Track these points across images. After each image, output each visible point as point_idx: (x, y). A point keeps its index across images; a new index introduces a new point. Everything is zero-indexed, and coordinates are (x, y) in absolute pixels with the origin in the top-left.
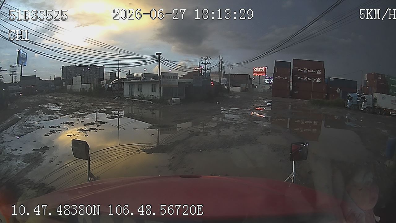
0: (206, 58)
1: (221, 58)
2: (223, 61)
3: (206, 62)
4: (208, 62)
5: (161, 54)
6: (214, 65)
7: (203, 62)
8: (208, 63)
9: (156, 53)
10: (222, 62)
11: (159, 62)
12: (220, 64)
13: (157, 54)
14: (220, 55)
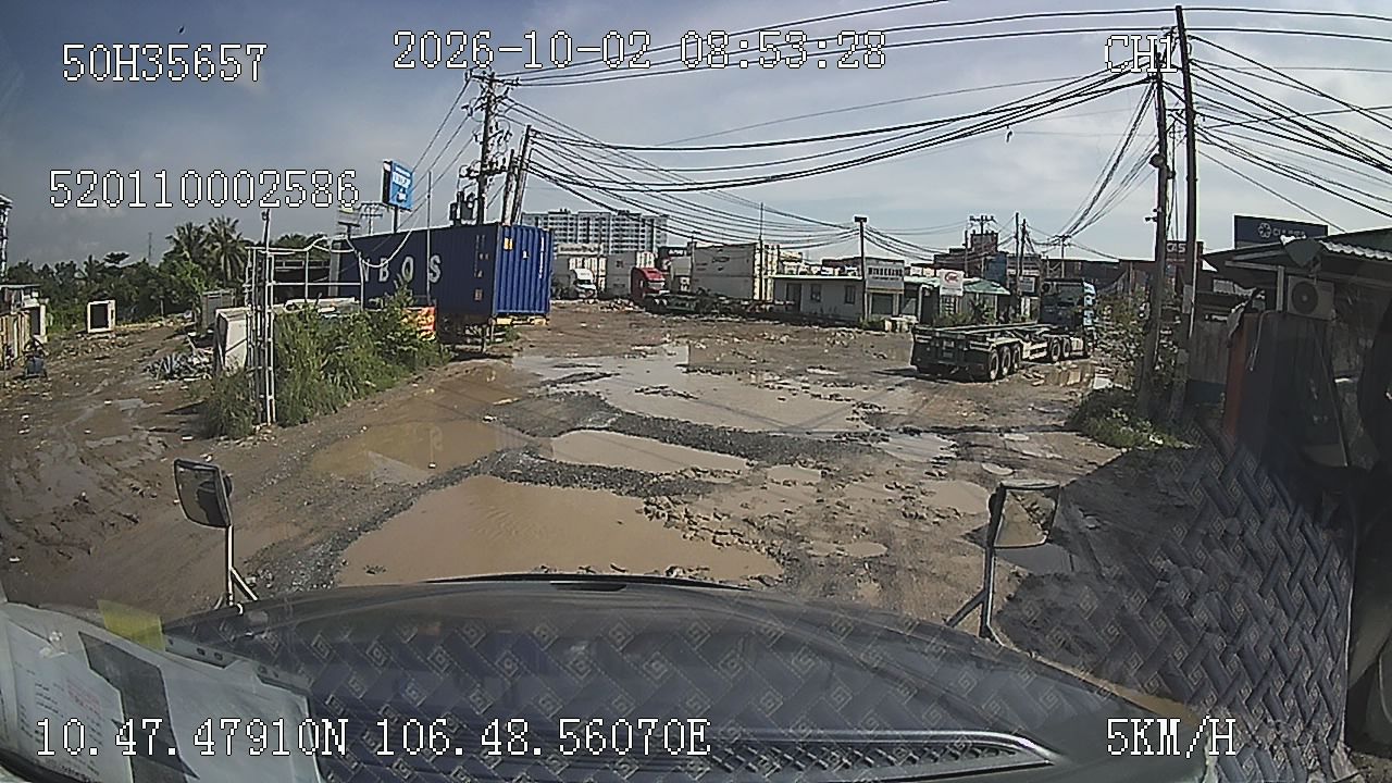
0: (982, 220)
1: (1021, 222)
3: (982, 231)
4: (987, 231)
5: (865, 220)
7: (974, 231)
8: (987, 234)
9: (857, 218)
10: (1024, 232)
11: (862, 237)
12: (1016, 237)
14: (1017, 214)
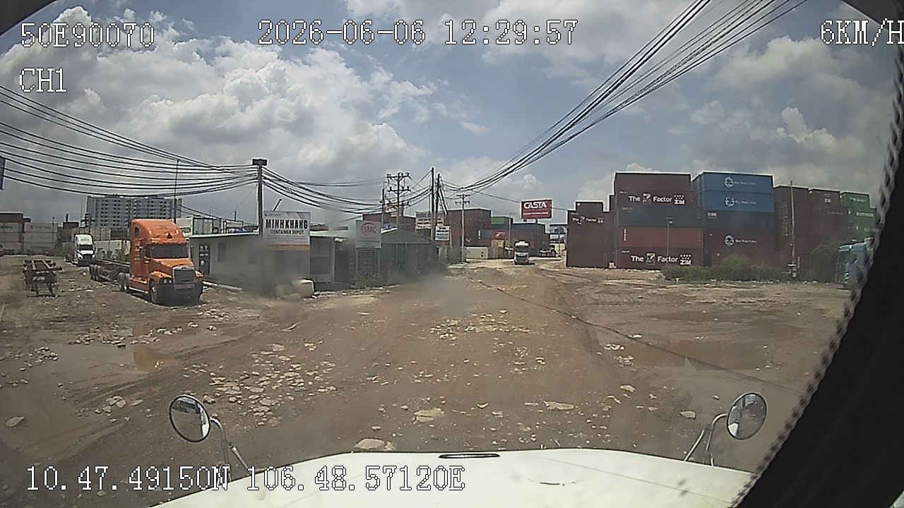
0: (399, 177)
1: (436, 177)
2: (441, 182)
3: (398, 188)
4: (403, 188)
5: (265, 162)
6: (419, 193)
7: (391, 188)
8: (403, 190)
9: (254, 160)
10: (438, 186)
11: (261, 183)
12: (432, 190)
13: (255, 162)
14: (433, 169)
